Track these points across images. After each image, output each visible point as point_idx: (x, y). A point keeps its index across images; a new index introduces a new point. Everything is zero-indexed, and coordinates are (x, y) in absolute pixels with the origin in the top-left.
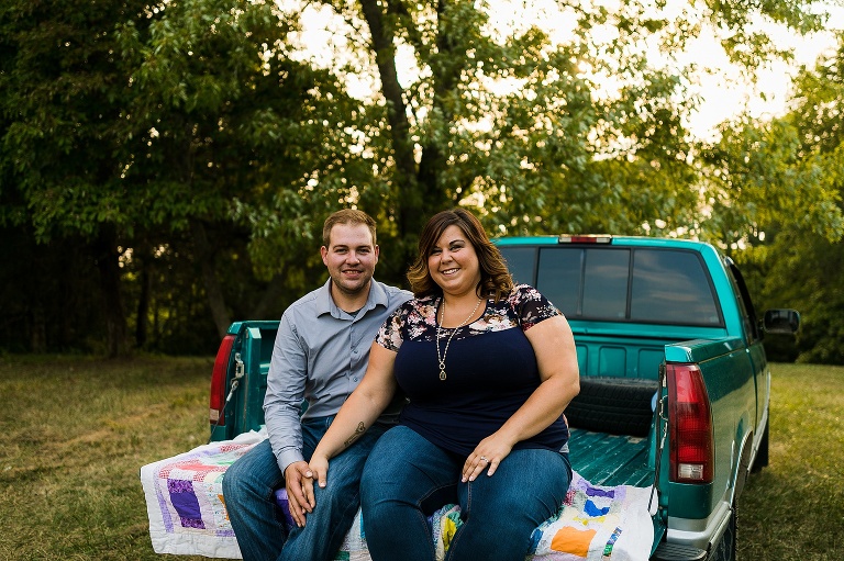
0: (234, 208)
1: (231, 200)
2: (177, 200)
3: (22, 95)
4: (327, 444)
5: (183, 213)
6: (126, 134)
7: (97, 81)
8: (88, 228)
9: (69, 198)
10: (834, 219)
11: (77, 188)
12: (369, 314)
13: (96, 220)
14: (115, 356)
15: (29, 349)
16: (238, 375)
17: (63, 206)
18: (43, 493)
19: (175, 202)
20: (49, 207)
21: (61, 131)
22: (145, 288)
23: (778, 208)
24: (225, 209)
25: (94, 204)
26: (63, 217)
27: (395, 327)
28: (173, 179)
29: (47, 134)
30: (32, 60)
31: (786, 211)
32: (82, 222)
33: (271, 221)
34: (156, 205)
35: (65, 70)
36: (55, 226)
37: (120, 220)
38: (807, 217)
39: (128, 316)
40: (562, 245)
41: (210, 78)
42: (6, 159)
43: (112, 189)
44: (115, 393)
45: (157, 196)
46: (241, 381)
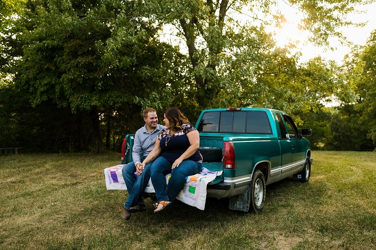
0: (136, 99)
1: (134, 97)
2: (117, 97)
3: (66, 65)
4: (145, 161)
5: (119, 102)
6: (100, 76)
7: (90, 59)
8: (88, 108)
9: (82, 98)
11: (84, 95)
12: (155, 132)
13: (90, 105)
14: (98, 153)
15: (68, 152)
16: (128, 148)
17: (80, 101)
18: (79, 188)
19: (116, 97)
20: (76, 101)
21: (79, 76)
22: (109, 128)
24: (133, 100)
25: (90, 100)
26: (80, 105)
27: (160, 135)
28: (115, 90)
29: (74, 77)
30: (69, 52)
32: (86, 106)
33: (148, 103)
34: (110, 99)
35: (79, 55)
36: (78, 108)
37: (98, 105)
39: (103, 138)
40: (227, 111)
41: (126, 57)
42: (61, 85)
43: (95, 94)
44: (99, 163)
45: (111, 96)
46: (129, 150)
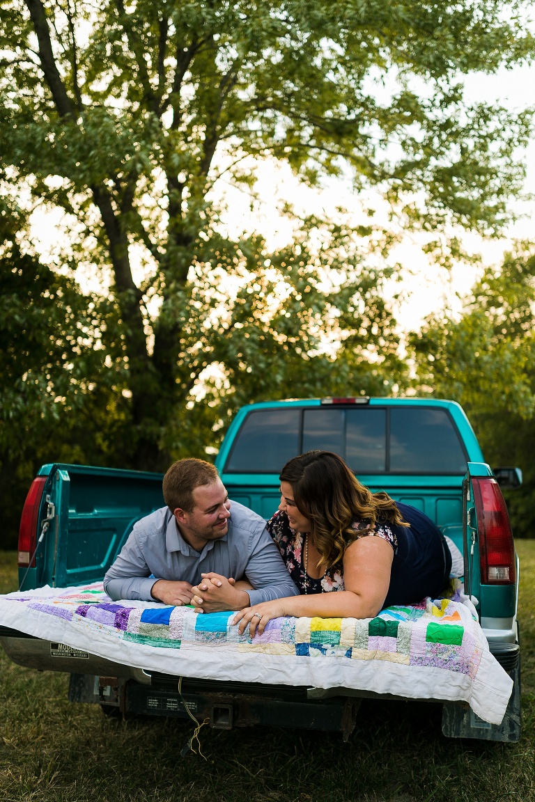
10: (526, 399)
16: (49, 516)
23: (478, 390)
31: (486, 392)
38: (504, 397)
40: (324, 407)
46: (52, 522)
